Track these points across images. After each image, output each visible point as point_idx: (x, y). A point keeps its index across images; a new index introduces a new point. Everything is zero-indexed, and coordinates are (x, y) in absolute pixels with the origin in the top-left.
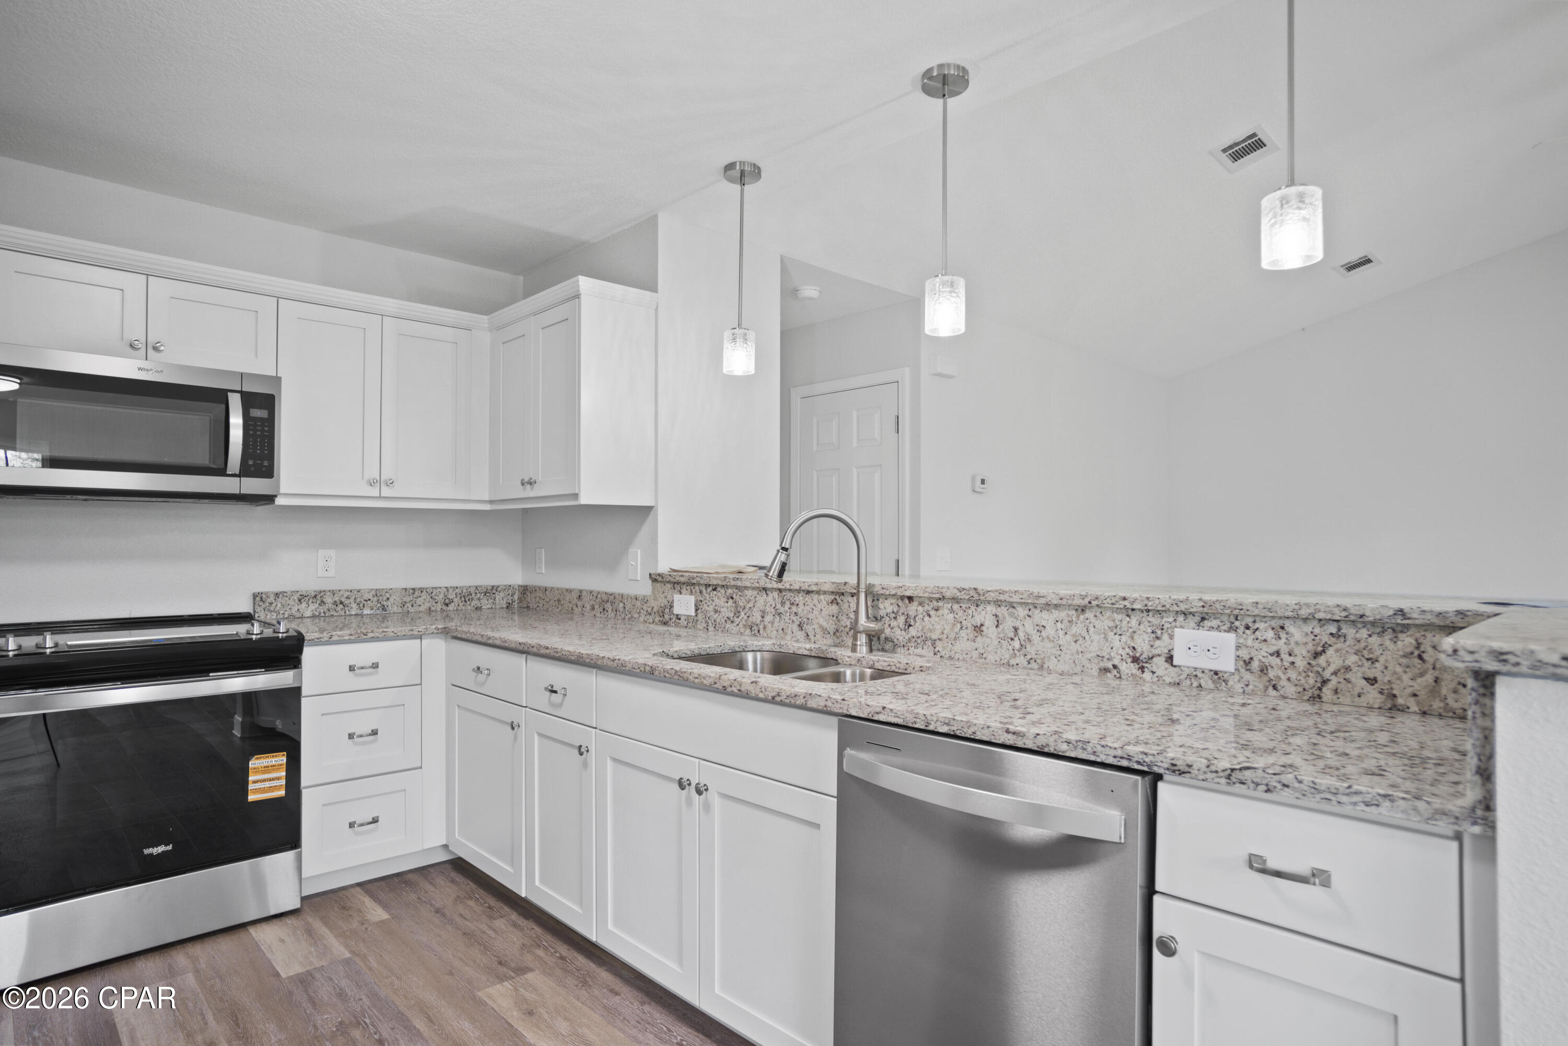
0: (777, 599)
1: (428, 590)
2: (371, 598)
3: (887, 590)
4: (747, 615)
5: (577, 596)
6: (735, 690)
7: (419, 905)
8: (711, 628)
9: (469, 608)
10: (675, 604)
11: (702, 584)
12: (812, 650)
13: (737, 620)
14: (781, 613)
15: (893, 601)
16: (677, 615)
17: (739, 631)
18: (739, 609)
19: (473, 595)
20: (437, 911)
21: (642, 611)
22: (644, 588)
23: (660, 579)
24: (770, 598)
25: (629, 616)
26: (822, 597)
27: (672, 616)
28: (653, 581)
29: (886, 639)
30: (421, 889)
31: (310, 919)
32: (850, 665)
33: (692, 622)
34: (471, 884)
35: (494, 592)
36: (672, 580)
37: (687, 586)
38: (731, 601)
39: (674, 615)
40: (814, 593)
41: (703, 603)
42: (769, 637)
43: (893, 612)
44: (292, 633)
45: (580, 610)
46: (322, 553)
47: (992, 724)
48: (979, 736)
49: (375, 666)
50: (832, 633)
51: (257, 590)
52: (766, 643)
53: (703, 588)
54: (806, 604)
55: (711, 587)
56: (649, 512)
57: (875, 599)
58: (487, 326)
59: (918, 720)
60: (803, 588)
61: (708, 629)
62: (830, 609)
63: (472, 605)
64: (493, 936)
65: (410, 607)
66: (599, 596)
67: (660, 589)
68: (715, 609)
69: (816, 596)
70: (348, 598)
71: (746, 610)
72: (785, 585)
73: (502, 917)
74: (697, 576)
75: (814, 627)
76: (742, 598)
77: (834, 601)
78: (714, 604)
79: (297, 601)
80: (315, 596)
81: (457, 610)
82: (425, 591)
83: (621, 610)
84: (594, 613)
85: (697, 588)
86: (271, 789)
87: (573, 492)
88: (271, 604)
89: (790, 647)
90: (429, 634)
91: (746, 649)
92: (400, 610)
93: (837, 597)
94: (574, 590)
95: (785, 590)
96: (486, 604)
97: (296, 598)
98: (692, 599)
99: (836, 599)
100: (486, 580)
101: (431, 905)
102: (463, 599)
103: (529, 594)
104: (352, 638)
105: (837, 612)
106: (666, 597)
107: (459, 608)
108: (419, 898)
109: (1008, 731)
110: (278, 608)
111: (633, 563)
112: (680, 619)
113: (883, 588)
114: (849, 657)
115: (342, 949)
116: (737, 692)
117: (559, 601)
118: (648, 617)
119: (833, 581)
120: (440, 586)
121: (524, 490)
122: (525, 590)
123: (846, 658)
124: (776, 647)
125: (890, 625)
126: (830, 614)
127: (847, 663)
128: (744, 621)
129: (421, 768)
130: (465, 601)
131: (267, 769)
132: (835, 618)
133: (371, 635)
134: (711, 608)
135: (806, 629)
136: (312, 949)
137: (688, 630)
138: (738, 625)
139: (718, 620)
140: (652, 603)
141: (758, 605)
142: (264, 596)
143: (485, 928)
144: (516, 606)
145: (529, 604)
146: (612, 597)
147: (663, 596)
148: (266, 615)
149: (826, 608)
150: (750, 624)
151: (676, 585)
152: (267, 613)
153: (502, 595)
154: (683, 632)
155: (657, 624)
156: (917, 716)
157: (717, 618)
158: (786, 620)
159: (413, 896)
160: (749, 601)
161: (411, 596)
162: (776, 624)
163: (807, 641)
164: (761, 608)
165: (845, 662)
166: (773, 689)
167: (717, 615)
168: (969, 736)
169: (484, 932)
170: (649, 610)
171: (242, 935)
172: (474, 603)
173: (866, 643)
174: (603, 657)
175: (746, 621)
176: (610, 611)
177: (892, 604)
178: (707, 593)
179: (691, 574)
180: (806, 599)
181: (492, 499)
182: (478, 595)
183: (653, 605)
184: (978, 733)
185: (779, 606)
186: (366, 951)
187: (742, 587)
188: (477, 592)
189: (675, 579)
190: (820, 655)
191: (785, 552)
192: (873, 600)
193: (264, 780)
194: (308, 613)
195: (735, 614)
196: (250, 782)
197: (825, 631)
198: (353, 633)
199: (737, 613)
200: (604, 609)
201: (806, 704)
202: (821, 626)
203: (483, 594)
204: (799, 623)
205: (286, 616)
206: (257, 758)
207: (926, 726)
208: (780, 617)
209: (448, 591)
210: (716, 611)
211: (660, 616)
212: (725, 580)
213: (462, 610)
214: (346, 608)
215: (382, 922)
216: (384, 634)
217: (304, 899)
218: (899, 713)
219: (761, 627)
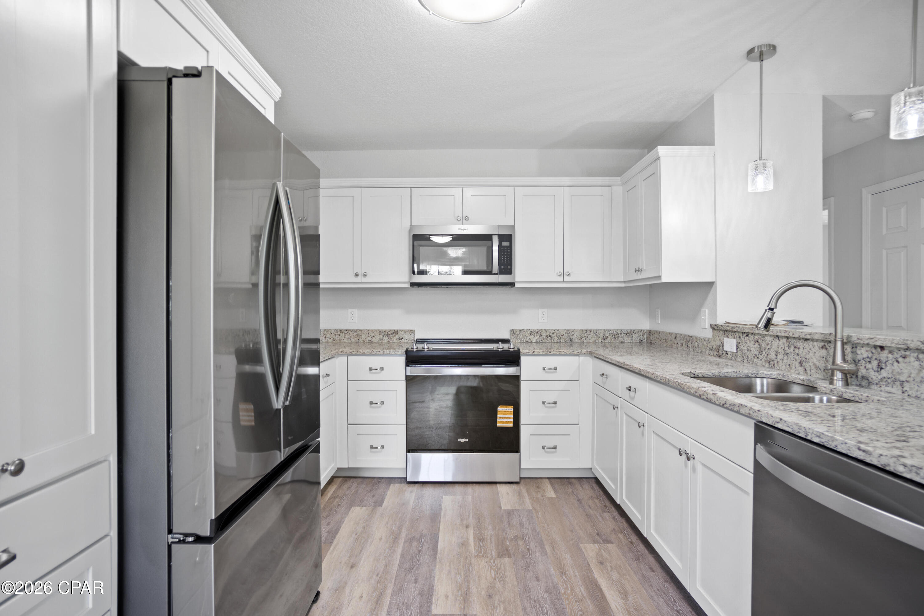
0: (785, 344)
1: (594, 331)
2: (564, 334)
3: (862, 340)
4: (767, 354)
5: (674, 337)
6: (705, 397)
7: (571, 495)
8: (745, 361)
9: (617, 342)
10: (725, 344)
11: (740, 332)
12: (804, 381)
13: (761, 357)
14: (788, 353)
15: (868, 349)
16: (726, 351)
17: (762, 364)
18: (761, 349)
19: (620, 335)
20: (579, 500)
21: (707, 348)
22: (708, 334)
23: (716, 328)
24: (781, 343)
25: (701, 350)
26: (815, 343)
27: (723, 352)
28: (713, 329)
29: (863, 377)
30: (575, 488)
31: (522, 488)
32: (826, 393)
33: (734, 356)
34: (601, 492)
35: (632, 333)
36: (723, 329)
37: (732, 333)
38: (757, 344)
39: (724, 351)
40: (810, 340)
41: (741, 344)
42: (780, 370)
43: (868, 357)
44: (516, 349)
45: (676, 345)
46: (541, 311)
47: (848, 441)
48: (839, 449)
49: (556, 369)
50: (822, 370)
51: (512, 328)
52: (773, 373)
53: (741, 335)
54: (805, 348)
55: (745, 334)
56: (712, 286)
57: (854, 346)
58: (620, 183)
59: (801, 431)
60: (801, 337)
61: (743, 362)
62: (821, 352)
63: (619, 340)
64: (600, 520)
65: (585, 340)
66: (685, 337)
67: (717, 335)
68: (747, 349)
69: (811, 343)
70: (553, 333)
71: (766, 350)
72: (790, 334)
73: (609, 512)
74: (736, 327)
75: (810, 364)
76: (764, 342)
77: (824, 347)
78: (747, 345)
79: (529, 334)
80: (538, 332)
81: (610, 343)
82: (592, 332)
83: (697, 346)
84: (683, 347)
85: (737, 334)
86: (507, 422)
87: (657, 275)
88: (518, 335)
89: (790, 377)
90: (583, 354)
91: (758, 376)
92: (579, 341)
93: (826, 344)
94: (673, 333)
95: (791, 337)
96: (627, 340)
97: (529, 333)
98: (734, 342)
99: (825, 345)
100: (627, 327)
101: (577, 497)
102: (614, 337)
103: (652, 335)
104: (544, 353)
105: (826, 355)
106: (720, 340)
107: (612, 342)
108: (573, 492)
109: (859, 449)
110: (521, 337)
111: (704, 318)
112: (727, 354)
113: (858, 339)
114: (825, 387)
115: (530, 505)
116: (706, 399)
117: (666, 339)
118: (710, 352)
119: (822, 332)
120: (600, 329)
121: (637, 274)
122: (650, 332)
123: (823, 388)
124: (780, 376)
125: (865, 367)
126: (821, 356)
127: (823, 392)
128: (765, 357)
129: (579, 424)
130: (615, 338)
131: (505, 413)
132: (824, 359)
133: (553, 353)
134: (745, 348)
135: (804, 366)
136: (518, 501)
137: (732, 362)
138: (761, 360)
139: (749, 356)
140: (713, 343)
141: (773, 347)
142: (515, 331)
143: (598, 515)
144: (645, 342)
145: (652, 341)
146: (692, 339)
147: (718, 339)
148: (516, 340)
149: (818, 351)
150: (768, 360)
151: (725, 332)
152: (516, 339)
153: (636, 335)
154: (730, 363)
155: (714, 356)
156: (800, 428)
157: (749, 354)
158: (792, 359)
159: (570, 490)
160: (768, 344)
161: (585, 334)
162: (785, 361)
163: (805, 374)
164: (776, 349)
165: (821, 391)
166: (723, 399)
167: (749, 353)
168: (833, 448)
169: (596, 517)
170: (711, 347)
171: (494, 486)
172: (620, 339)
173: (842, 378)
174: (649, 372)
175: (766, 357)
176: (691, 347)
177: (867, 351)
178: (743, 338)
179: (733, 325)
180: (805, 345)
181: (624, 280)
182: (622, 335)
183: (713, 344)
184: (839, 447)
185: (787, 349)
186: (539, 509)
187: (764, 334)
188: (622, 333)
189: (724, 328)
190: (810, 385)
191: (771, 311)
192: (853, 348)
193: (504, 418)
194: (534, 341)
195: (759, 353)
196: (498, 418)
197: (817, 368)
198: (544, 351)
199: (761, 352)
200: (688, 346)
201: (739, 411)
202: (815, 364)
203: (625, 334)
204: (800, 361)
205: (524, 341)
206: (501, 407)
207: (806, 436)
208: (788, 356)
209: (605, 332)
210: (748, 350)
211: (717, 352)
212: (752, 329)
213: (613, 343)
214: (552, 339)
215: (552, 498)
216: (559, 352)
217: (521, 478)
218: (790, 424)
219: (776, 362)
